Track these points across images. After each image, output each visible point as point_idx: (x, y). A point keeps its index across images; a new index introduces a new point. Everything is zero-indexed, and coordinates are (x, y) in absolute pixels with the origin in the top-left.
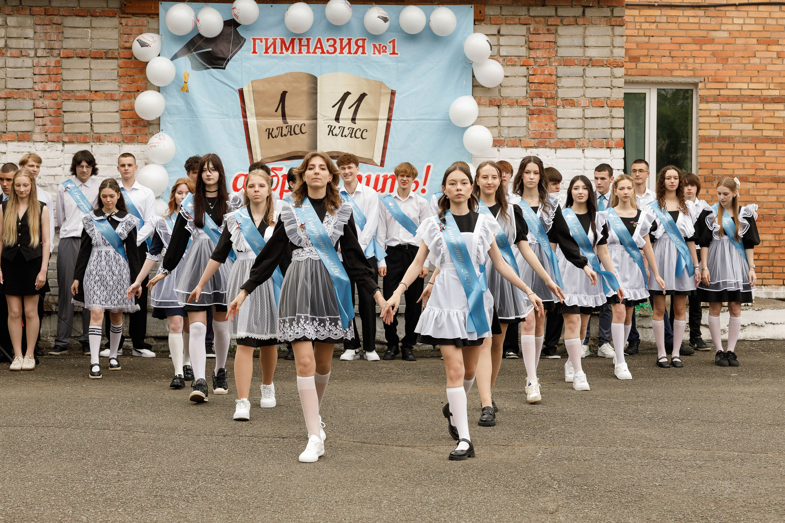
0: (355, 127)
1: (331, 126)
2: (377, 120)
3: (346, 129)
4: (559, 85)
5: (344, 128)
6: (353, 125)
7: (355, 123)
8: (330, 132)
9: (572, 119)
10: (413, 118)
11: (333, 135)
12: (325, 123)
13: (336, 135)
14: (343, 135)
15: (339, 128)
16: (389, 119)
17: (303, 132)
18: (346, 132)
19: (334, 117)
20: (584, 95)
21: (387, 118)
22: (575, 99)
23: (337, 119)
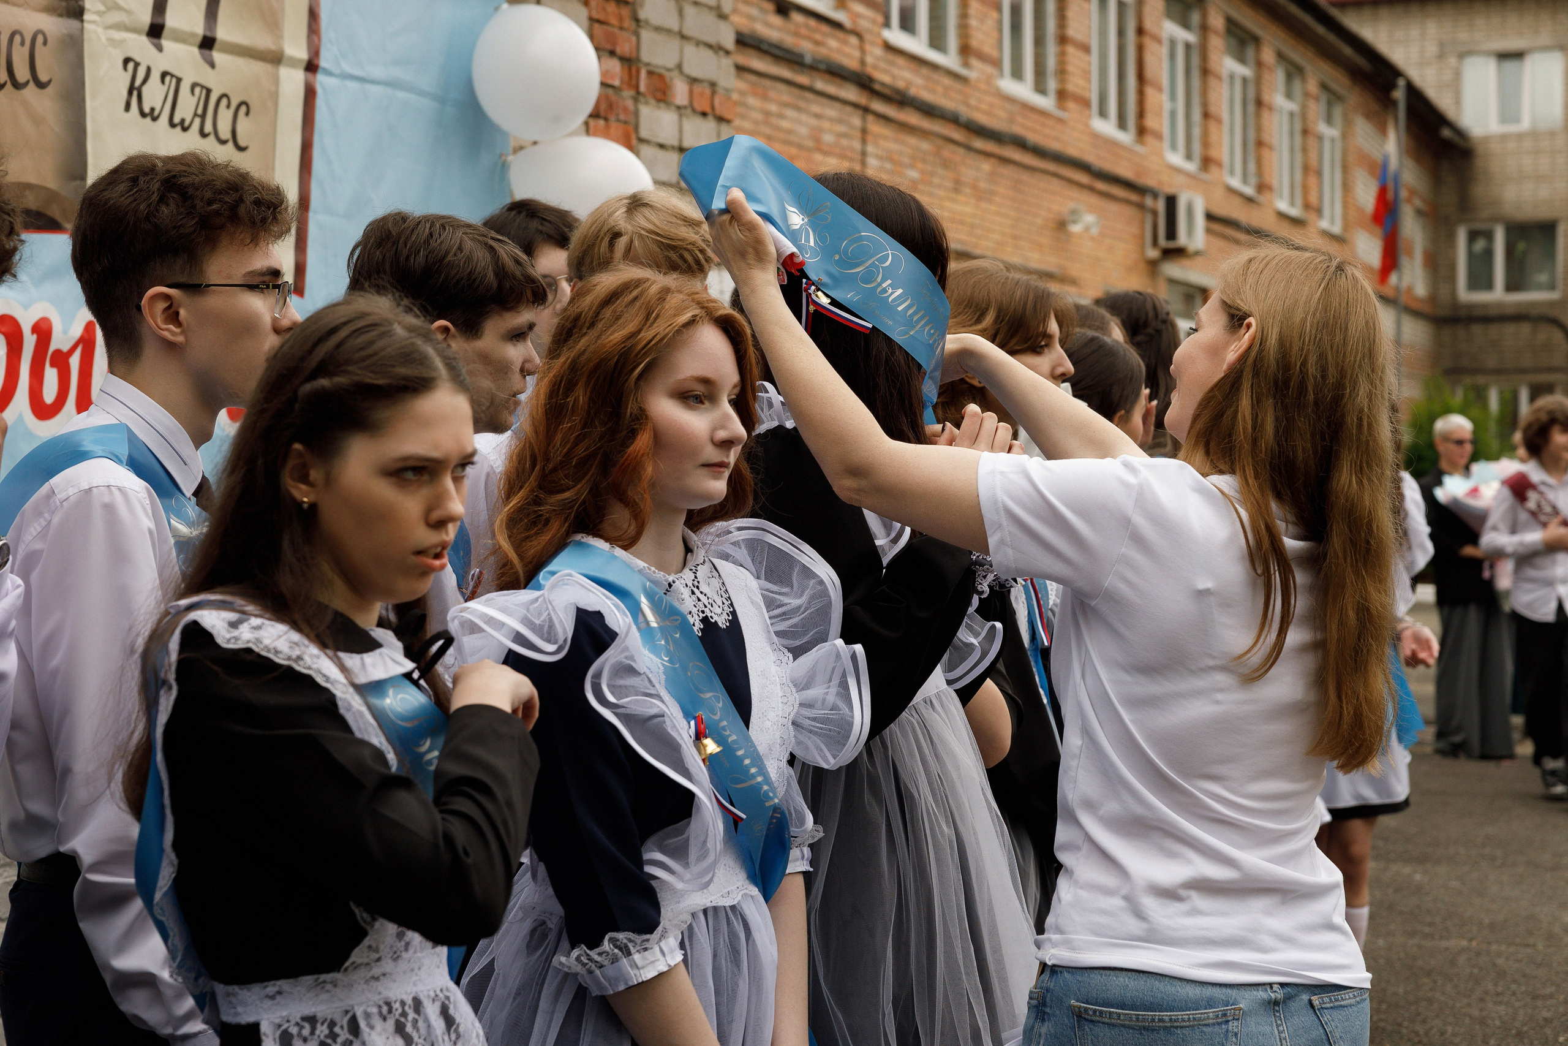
0: (217, 82)
1: (137, 65)
2: (275, 59)
3: (185, 88)
4: (642, 15)
5: (179, 80)
6: (209, 77)
7: (212, 65)
8: (130, 93)
9: (662, 146)
10: (377, 72)
11: (143, 114)
12: (112, 42)
13: (152, 115)
14: (177, 120)
15: (164, 75)
16: (311, 67)
17: (43, 77)
18: (187, 107)
19: (145, 18)
20: (679, 67)
21: (303, 54)
22: (667, 74)
23: (155, 31)
